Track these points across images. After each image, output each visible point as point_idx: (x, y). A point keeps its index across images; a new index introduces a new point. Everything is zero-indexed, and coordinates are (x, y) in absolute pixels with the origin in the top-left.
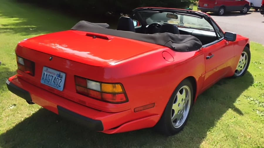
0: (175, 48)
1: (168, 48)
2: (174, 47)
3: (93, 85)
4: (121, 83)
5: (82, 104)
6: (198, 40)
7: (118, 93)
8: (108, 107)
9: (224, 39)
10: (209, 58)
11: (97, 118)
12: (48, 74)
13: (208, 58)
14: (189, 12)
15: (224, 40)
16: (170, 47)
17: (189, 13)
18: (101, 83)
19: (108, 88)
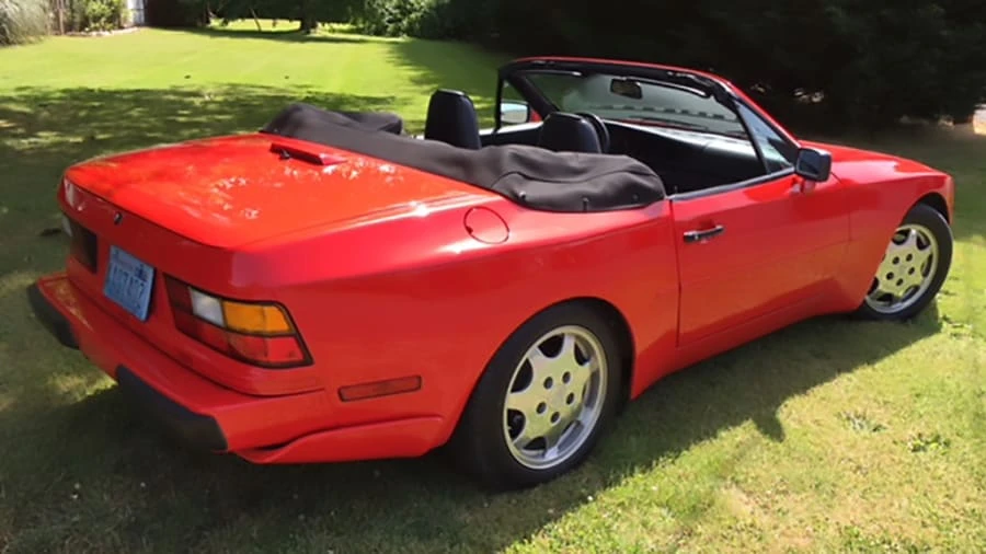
0: (527, 199)
1: (498, 198)
2: (524, 197)
3: (206, 306)
4: (281, 304)
5: (184, 363)
6: (652, 172)
7: (275, 335)
8: (248, 378)
9: (795, 172)
10: (697, 238)
11: (204, 411)
12: (119, 267)
13: (693, 237)
14: (670, 73)
15: (794, 175)
16: (507, 193)
17: (670, 77)
18: (222, 299)
19: (248, 318)
